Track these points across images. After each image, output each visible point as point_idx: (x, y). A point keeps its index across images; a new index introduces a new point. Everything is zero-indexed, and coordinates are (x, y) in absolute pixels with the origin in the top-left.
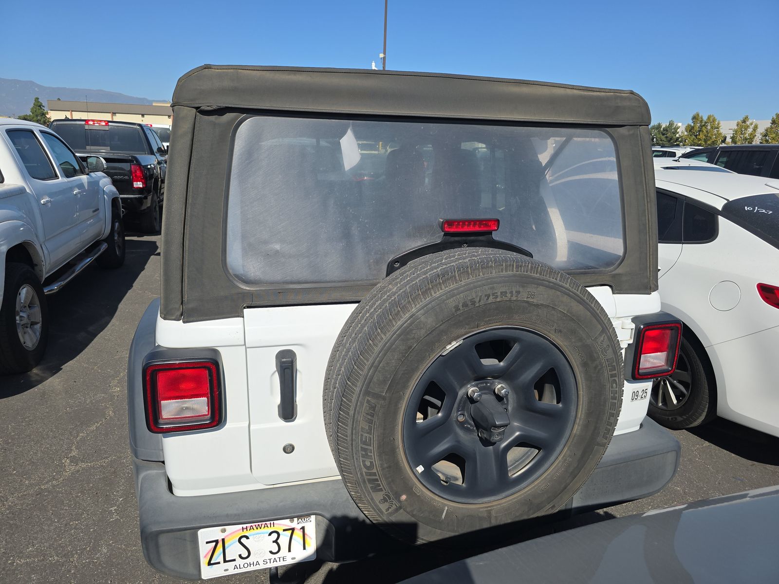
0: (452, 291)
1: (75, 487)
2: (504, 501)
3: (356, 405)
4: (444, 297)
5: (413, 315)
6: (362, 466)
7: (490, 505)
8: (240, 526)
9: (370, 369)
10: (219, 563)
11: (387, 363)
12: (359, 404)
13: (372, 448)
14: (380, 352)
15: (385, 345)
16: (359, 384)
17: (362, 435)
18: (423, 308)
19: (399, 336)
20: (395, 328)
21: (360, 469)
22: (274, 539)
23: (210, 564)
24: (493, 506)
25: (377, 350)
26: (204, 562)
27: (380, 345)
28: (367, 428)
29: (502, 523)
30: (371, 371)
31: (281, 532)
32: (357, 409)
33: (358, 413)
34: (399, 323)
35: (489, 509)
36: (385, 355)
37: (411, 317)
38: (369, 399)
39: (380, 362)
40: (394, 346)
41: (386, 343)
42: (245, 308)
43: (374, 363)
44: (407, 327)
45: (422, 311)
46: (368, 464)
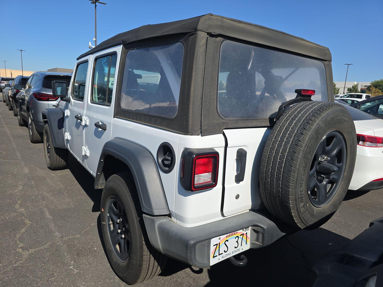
0: (328, 114)
1: (37, 261)
2: (327, 205)
3: (300, 163)
4: (326, 116)
5: (318, 124)
6: (299, 191)
7: (324, 207)
8: (225, 236)
9: (305, 147)
10: (217, 256)
11: (311, 144)
12: (301, 163)
13: (303, 182)
14: (309, 139)
15: (310, 137)
16: (301, 154)
17: (301, 177)
18: (321, 121)
19: (315, 132)
20: (313, 129)
21: (298, 193)
22: (237, 241)
23: (214, 257)
24: (324, 208)
25: (307, 139)
26: (211, 256)
27: (308, 136)
28: (303, 173)
29: (328, 214)
30: (306, 148)
31: (239, 236)
32: (301, 165)
33: (301, 167)
34: (314, 127)
35: (324, 209)
36: (310, 140)
37: (317, 124)
38: (305, 160)
39: (309, 144)
40: (313, 137)
41: (310, 136)
42: (223, 129)
43: (306, 144)
44: (317, 129)
45: (320, 122)
46: (301, 190)
